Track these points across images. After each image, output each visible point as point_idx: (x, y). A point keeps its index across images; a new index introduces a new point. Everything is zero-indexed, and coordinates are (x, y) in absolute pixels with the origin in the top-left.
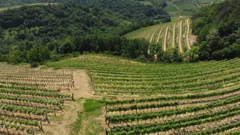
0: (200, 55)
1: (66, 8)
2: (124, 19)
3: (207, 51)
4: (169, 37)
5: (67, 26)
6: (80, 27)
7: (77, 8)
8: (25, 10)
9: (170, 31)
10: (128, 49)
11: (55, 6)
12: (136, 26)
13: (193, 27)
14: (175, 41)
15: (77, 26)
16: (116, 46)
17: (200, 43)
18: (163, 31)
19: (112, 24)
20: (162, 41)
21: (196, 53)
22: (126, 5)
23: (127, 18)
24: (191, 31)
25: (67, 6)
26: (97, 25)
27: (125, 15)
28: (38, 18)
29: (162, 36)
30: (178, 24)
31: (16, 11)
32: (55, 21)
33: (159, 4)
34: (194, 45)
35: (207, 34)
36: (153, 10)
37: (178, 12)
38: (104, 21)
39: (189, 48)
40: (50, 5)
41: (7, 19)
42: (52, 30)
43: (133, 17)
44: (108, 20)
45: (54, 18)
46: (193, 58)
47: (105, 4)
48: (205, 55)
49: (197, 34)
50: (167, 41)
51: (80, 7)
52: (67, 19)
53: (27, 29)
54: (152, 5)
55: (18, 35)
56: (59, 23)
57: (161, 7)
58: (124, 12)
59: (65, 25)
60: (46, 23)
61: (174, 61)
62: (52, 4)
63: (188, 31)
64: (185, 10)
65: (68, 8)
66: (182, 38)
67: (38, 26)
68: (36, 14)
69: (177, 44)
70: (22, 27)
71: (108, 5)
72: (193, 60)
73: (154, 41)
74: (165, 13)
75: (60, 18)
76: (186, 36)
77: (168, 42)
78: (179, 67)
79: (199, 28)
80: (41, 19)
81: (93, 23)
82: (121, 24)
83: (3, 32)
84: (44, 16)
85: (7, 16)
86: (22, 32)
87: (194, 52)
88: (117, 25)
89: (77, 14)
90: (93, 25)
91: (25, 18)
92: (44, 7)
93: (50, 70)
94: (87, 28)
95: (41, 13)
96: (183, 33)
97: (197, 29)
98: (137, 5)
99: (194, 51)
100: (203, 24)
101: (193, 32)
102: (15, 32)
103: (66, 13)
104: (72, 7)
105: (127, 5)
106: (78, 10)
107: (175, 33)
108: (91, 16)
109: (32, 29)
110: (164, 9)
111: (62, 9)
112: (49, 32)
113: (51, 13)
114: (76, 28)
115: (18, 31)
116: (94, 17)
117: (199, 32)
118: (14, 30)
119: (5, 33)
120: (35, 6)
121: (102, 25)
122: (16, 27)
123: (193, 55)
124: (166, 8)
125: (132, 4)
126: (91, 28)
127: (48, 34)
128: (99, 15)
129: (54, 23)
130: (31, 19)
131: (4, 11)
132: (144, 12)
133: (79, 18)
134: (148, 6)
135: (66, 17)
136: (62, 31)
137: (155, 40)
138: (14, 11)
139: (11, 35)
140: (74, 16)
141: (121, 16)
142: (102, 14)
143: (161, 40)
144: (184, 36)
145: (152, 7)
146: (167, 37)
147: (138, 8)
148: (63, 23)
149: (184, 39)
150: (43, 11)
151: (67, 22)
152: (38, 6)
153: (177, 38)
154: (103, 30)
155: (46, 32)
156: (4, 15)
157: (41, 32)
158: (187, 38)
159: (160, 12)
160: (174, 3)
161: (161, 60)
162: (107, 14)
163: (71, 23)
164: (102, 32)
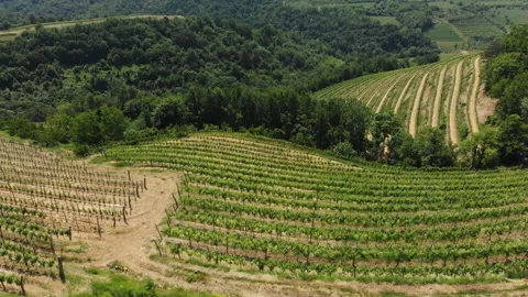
0: (502, 150)
1: (201, 26)
2: (330, 53)
3: (520, 140)
4: (425, 99)
5: (200, 65)
6: (228, 69)
7: (226, 28)
8: (114, 29)
9: (431, 85)
10: (313, 124)
11: (177, 22)
12: (351, 70)
13: (490, 76)
14: (441, 110)
15: (221, 66)
16: (283, 116)
17: (504, 118)
18: (414, 84)
19: (300, 65)
20: (406, 109)
21: (492, 145)
22: (337, 25)
23: (338, 52)
24: (483, 86)
25: (203, 22)
26: (265, 67)
27: (334, 46)
28: (139, 46)
29: (409, 95)
30: (453, 68)
31: (94, 30)
32: (174, 55)
33: (415, 22)
34: (488, 122)
35: (522, 97)
36: (399, 36)
37: (459, 43)
38: (282, 58)
39: (475, 130)
40: (167, 20)
41: (72, 46)
42: (165, 74)
43: (351, 51)
44: (291, 55)
45: (173, 48)
46: (481, 157)
47: (291, 21)
48: (515, 150)
49: (498, 94)
50: (419, 109)
51: (233, 26)
52: (201, 51)
53: (114, 70)
54: (398, 24)
55: (92, 82)
56: (183, 59)
57: (419, 30)
58: (333, 38)
59: (195, 64)
60: (155, 59)
61: (431, 162)
62: (171, 18)
63: (477, 85)
64: (477, 38)
65: (206, 27)
66: (458, 102)
67: (138, 64)
68: (136, 37)
69: (443, 117)
70: (103, 64)
71: (297, 23)
72: (481, 164)
73: (388, 106)
74: (428, 44)
75: (186, 49)
76: (469, 98)
77: (423, 112)
78: (439, 182)
79: (503, 80)
80: (145, 48)
81: (257, 61)
82: (322, 65)
83: (63, 73)
84: (153, 43)
85: (73, 38)
86: (103, 75)
87: (487, 141)
88: (312, 68)
89: (225, 42)
90: (256, 66)
91: (112, 45)
92: (155, 24)
93: (105, 167)
94: (243, 71)
95: (146, 36)
96: (461, 90)
97: (497, 81)
98: (362, 24)
99: (485, 139)
100: (516, 69)
101: (487, 89)
102: (87, 75)
103: (200, 38)
104: (214, 25)
105: (341, 25)
106: (227, 32)
107: (443, 89)
108: (255, 46)
109: (125, 69)
110: (426, 35)
111: (193, 28)
112: (159, 78)
113: (169, 36)
114: (218, 71)
115: (95, 72)
116: (260, 48)
117: (503, 90)
118: (87, 70)
119: (65, 75)
120: (134, 22)
121: (278, 67)
122: (90, 65)
123: (483, 150)
124: (431, 31)
125: (352, 22)
126: (251, 74)
127: (156, 82)
128: (271, 45)
129: (172, 59)
130: (123, 47)
131: (68, 28)
132: (378, 41)
133: (228, 49)
134: (389, 26)
135: (200, 46)
136: (187, 77)
137: (390, 105)
138: (88, 30)
139: (78, 80)
140: (218, 45)
141: (324, 47)
142: (280, 43)
143: (404, 104)
144: (464, 99)
145: (397, 28)
146: (421, 99)
147: (364, 30)
148: (191, 59)
149: (464, 105)
150: (152, 32)
151: (201, 57)
152: (141, 21)
153: (446, 103)
154: (279, 78)
155: (153, 77)
156: (68, 38)
157: (142, 77)
158: (472, 104)
159: (415, 41)
160: (451, 21)
161: (397, 157)
162: (290, 42)
163: (209, 60)
164: (274, 82)
